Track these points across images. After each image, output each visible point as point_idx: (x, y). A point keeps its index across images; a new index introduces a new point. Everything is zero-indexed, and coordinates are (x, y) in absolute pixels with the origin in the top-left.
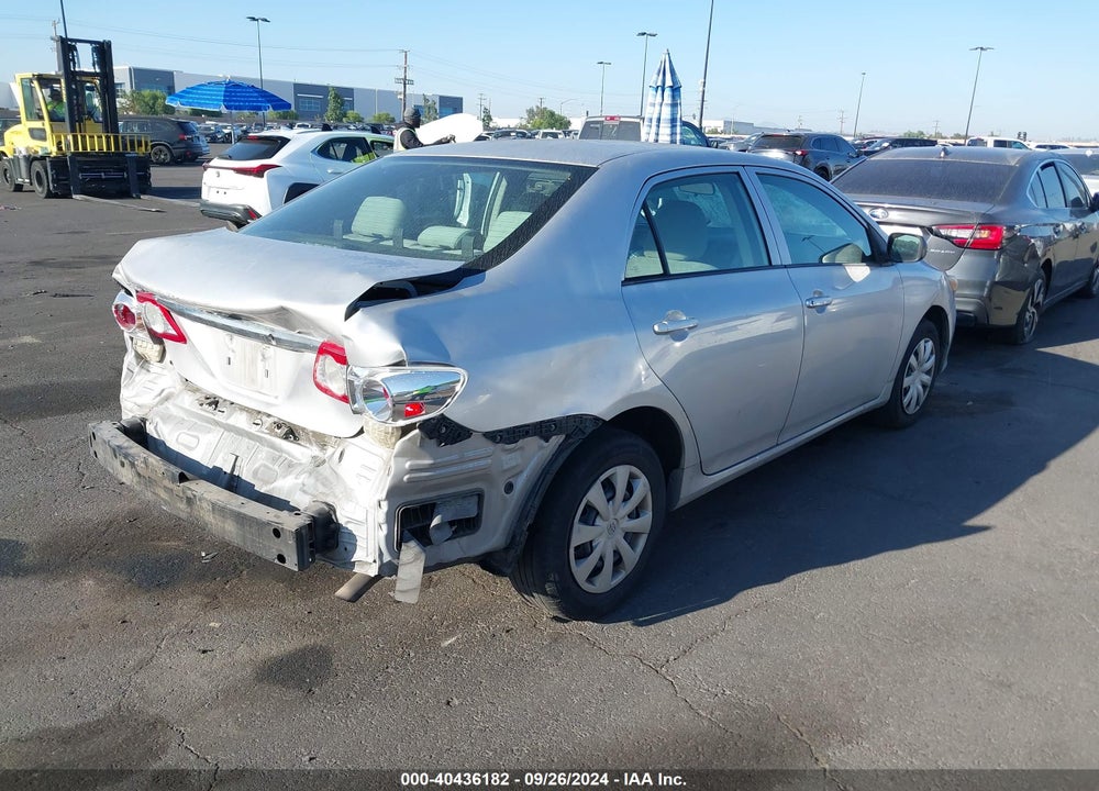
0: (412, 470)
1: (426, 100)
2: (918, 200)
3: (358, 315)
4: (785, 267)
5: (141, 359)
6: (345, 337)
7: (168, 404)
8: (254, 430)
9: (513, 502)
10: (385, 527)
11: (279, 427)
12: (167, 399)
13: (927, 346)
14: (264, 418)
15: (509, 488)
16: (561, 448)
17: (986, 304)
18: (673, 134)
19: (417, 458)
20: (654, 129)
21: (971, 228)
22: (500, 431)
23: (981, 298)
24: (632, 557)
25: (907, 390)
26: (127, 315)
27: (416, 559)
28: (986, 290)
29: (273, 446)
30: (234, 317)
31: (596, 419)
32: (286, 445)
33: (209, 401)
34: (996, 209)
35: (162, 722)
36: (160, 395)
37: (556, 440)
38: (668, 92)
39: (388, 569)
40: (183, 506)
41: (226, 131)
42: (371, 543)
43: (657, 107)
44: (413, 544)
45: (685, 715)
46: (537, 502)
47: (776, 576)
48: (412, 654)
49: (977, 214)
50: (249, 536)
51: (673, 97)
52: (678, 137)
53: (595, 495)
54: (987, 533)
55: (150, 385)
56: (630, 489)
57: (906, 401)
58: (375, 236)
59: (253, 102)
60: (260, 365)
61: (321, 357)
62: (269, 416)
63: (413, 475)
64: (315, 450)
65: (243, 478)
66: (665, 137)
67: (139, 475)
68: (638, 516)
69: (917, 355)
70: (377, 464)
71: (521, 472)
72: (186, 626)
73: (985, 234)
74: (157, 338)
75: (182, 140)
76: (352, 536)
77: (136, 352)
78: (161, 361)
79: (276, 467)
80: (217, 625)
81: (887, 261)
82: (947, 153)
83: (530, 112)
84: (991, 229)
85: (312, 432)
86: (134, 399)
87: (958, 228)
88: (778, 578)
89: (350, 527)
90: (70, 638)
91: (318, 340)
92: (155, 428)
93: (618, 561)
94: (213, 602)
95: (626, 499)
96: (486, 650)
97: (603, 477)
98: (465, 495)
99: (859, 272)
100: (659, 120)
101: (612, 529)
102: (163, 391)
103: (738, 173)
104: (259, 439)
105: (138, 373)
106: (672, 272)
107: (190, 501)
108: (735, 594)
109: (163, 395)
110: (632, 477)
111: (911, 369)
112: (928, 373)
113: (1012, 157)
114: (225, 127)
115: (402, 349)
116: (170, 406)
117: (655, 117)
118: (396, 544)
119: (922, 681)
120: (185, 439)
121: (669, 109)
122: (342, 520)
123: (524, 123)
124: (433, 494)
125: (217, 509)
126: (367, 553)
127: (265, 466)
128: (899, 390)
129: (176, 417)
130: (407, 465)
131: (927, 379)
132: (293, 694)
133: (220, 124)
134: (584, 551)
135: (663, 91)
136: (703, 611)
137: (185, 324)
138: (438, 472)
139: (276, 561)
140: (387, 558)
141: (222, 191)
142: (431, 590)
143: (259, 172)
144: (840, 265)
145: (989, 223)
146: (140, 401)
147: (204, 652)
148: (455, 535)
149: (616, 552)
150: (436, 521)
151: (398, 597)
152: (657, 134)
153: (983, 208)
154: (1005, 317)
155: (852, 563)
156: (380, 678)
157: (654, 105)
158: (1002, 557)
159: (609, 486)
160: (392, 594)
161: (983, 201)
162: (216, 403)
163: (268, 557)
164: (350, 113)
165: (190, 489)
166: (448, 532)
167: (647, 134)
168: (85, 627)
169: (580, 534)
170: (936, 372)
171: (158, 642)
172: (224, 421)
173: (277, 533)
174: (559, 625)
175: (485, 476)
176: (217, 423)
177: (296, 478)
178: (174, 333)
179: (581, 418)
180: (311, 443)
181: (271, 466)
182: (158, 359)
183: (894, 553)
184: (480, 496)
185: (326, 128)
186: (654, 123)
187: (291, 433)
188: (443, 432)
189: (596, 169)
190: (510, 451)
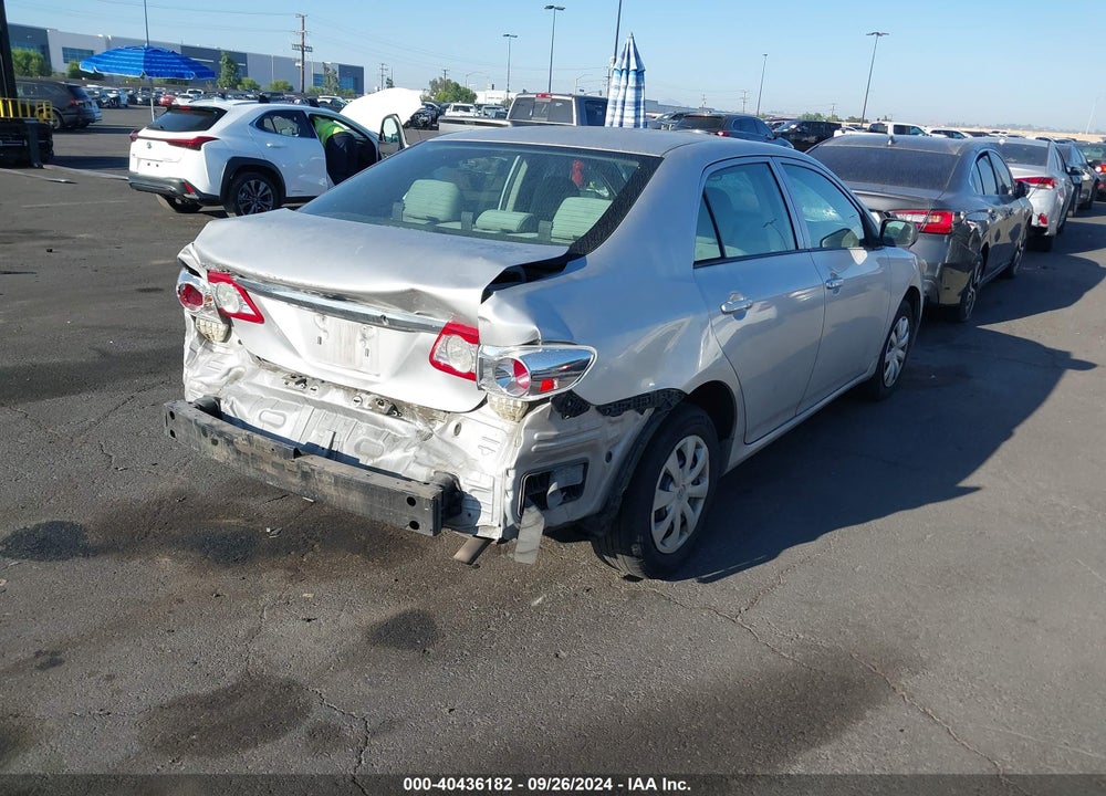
0: (540, 441)
1: (326, 69)
2: (878, 186)
3: (493, 297)
4: (809, 251)
5: (205, 339)
6: (481, 318)
7: (241, 384)
8: (353, 406)
9: (612, 469)
10: (511, 494)
11: (382, 404)
12: (237, 377)
13: (904, 324)
14: (364, 396)
15: (609, 457)
16: (651, 420)
17: (937, 286)
18: (637, 117)
19: (547, 429)
20: (619, 112)
21: (926, 213)
22: (610, 404)
23: (933, 278)
24: (693, 518)
25: (887, 366)
26: (192, 295)
27: (536, 523)
28: (938, 271)
29: (374, 422)
30: (339, 297)
31: (680, 392)
32: (389, 420)
33: (296, 380)
34: (946, 196)
35: (295, 684)
36: (227, 374)
37: (648, 412)
38: (632, 76)
39: (511, 533)
40: (296, 480)
41: (111, 96)
42: (497, 508)
43: (622, 90)
44: (533, 509)
45: (770, 657)
46: (631, 470)
47: (811, 536)
48: (508, 614)
49: (930, 200)
50: (377, 505)
51: (638, 81)
52: (642, 120)
53: (672, 464)
54: (978, 493)
55: (216, 365)
56: (695, 460)
57: (886, 374)
58: (430, 219)
59: (175, 68)
60: (359, 346)
61: (444, 336)
62: (368, 393)
63: (540, 446)
64: (419, 425)
65: (345, 453)
66: (629, 120)
67: (238, 452)
68: (698, 483)
69: (896, 332)
70: (500, 436)
71: (618, 443)
72: (280, 597)
73: (937, 219)
74: (226, 318)
75: (73, 106)
76: (475, 501)
77: (199, 333)
78: (225, 340)
79: (382, 443)
80: (311, 596)
81: (878, 245)
82: (893, 142)
83: (434, 84)
84: (943, 215)
85: (419, 407)
86: (202, 379)
87: (913, 213)
88: (812, 537)
89: (474, 494)
90: (170, 612)
91: (442, 321)
92: (231, 407)
93: (684, 523)
94: (296, 575)
95: (693, 466)
96: (574, 608)
97: (677, 448)
98: (573, 464)
99: (860, 255)
100: (624, 102)
101: (680, 495)
102: (230, 370)
103: (768, 163)
104: (360, 416)
105: (202, 353)
106: (728, 256)
107: (306, 476)
108: (779, 553)
109: (231, 373)
110: (698, 446)
111: (892, 346)
112: (903, 349)
113: (954, 148)
114: (111, 92)
115: (535, 328)
116: (242, 385)
117: (620, 99)
118: (518, 510)
119: (962, 620)
120: (267, 416)
121: (634, 92)
122: (466, 489)
123: (427, 95)
124: (550, 463)
125: (338, 480)
126: (492, 518)
127: (367, 441)
128: (882, 365)
129: (251, 396)
130: (536, 436)
131: (901, 354)
132: (409, 655)
133: (105, 88)
134: (662, 515)
135: (628, 74)
136: (757, 567)
137: (266, 304)
138: (560, 443)
139: (409, 528)
140: (510, 522)
141: (153, 164)
142: (503, 556)
143: (195, 145)
144: (846, 249)
145: (940, 209)
146: (207, 380)
147: (309, 620)
148: (565, 501)
149: (683, 516)
150: (553, 488)
151: (518, 559)
152: (622, 117)
153: (934, 195)
154: (951, 298)
155: (872, 522)
156: (486, 637)
157: (619, 88)
158: (998, 513)
159: (681, 456)
160: (511, 555)
161: (933, 187)
162: (305, 381)
163: (400, 525)
164: (245, 80)
165: (307, 463)
166: (560, 498)
167: (612, 116)
168: (181, 601)
169: (661, 499)
170: (907, 348)
171: (260, 613)
172: (317, 399)
173: (411, 501)
174: (632, 584)
175: (592, 447)
176: (307, 401)
177: (405, 451)
178: (252, 313)
179: (668, 392)
180: (414, 418)
181: (374, 441)
182: (222, 339)
183: (906, 512)
184: (586, 465)
185: (263, 100)
186: (619, 106)
187: (395, 409)
188: (569, 406)
189: (661, 159)
190: (615, 422)
